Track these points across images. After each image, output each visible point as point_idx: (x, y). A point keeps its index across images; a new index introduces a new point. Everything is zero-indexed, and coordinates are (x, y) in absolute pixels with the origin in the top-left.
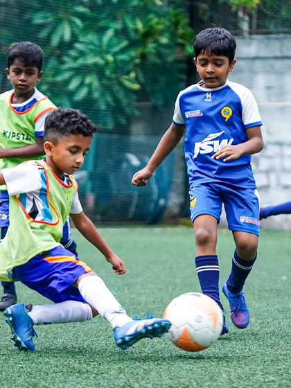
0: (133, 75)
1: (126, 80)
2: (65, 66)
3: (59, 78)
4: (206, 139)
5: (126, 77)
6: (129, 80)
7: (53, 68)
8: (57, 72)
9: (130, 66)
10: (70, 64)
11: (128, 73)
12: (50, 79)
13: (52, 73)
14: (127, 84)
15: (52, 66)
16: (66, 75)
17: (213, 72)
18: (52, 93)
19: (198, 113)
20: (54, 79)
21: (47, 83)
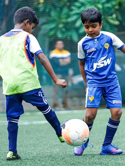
0: (114, 16)
1: (111, 19)
2: (73, 12)
3: (70, 20)
4: (100, 61)
5: (110, 17)
6: (112, 19)
7: (66, 14)
8: (68, 16)
9: (113, 10)
10: (76, 11)
11: (111, 15)
12: (64, 20)
13: (65, 17)
14: (112, 21)
15: (65, 13)
16: (74, 18)
17: (92, 31)
18: (66, 29)
19: (94, 49)
20: (67, 20)
21: (63, 23)
